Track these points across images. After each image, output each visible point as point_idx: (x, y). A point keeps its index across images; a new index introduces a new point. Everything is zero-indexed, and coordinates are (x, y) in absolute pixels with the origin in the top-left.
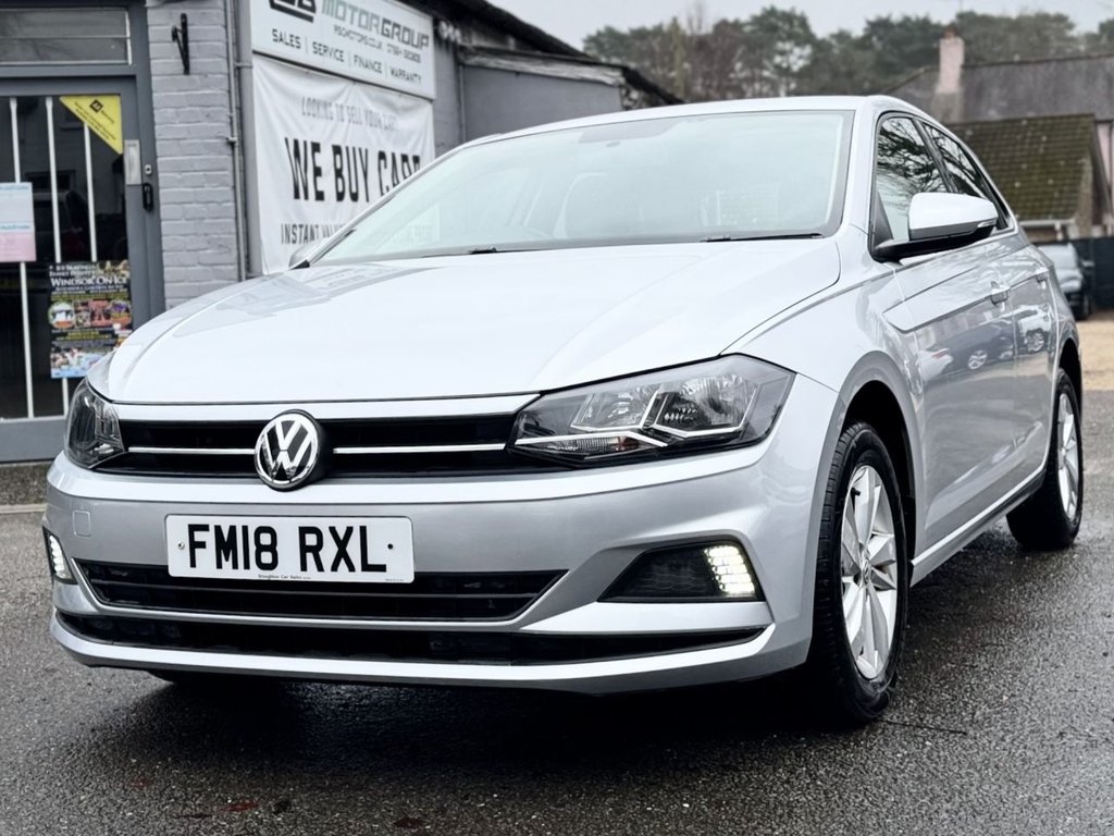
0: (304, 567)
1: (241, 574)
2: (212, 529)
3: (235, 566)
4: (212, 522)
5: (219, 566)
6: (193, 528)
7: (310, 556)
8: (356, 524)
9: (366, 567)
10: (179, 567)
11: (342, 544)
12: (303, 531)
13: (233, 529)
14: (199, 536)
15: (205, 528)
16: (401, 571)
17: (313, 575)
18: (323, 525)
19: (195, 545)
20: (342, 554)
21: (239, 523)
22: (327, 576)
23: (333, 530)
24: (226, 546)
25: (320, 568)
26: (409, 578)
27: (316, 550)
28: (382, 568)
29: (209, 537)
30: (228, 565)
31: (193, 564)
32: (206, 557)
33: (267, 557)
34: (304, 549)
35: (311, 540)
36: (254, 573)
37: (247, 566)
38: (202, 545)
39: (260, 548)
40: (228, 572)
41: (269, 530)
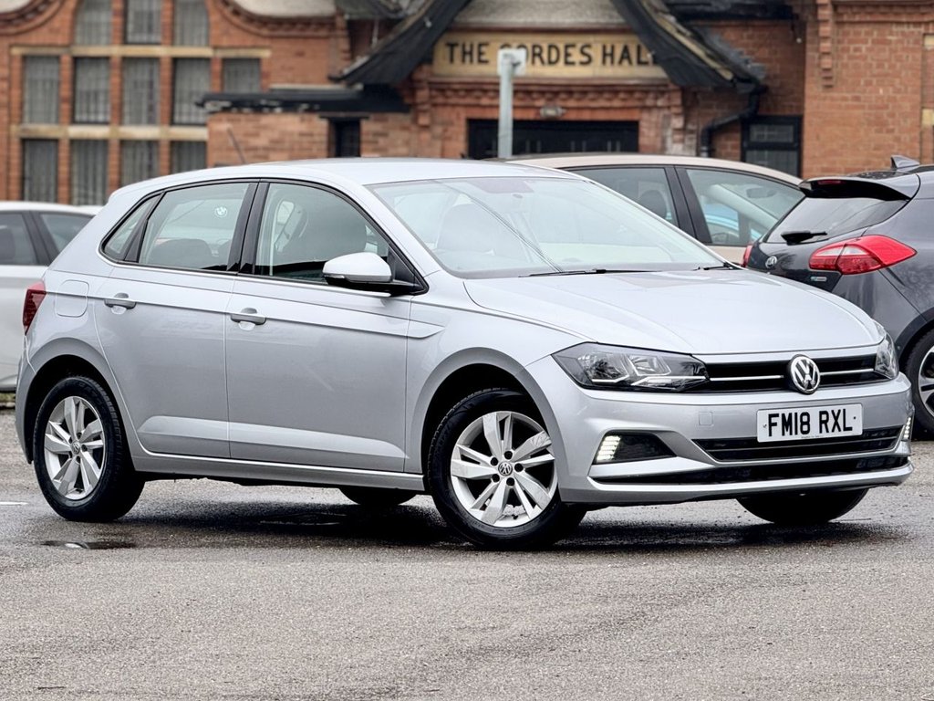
0: (821, 432)
1: (794, 437)
2: (780, 416)
3: (791, 434)
4: (780, 412)
5: (783, 434)
6: (771, 416)
7: (823, 425)
8: (841, 408)
9: (846, 429)
10: (763, 437)
11: (836, 418)
12: (821, 413)
13: (790, 415)
14: (774, 420)
15: (777, 415)
16: (857, 431)
17: (825, 435)
18: (829, 409)
19: (772, 425)
20: (836, 424)
21: (793, 411)
22: (831, 435)
23: (833, 411)
24: (787, 424)
25: (827, 431)
26: (860, 433)
27: (826, 422)
28: (850, 429)
29: (778, 420)
30: (787, 433)
31: (770, 435)
32: (777, 430)
33: (805, 428)
34: (822, 422)
35: (824, 417)
36: (800, 437)
37: (796, 433)
38: (775, 424)
39: (803, 423)
40: (788, 437)
41: (807, 414)
